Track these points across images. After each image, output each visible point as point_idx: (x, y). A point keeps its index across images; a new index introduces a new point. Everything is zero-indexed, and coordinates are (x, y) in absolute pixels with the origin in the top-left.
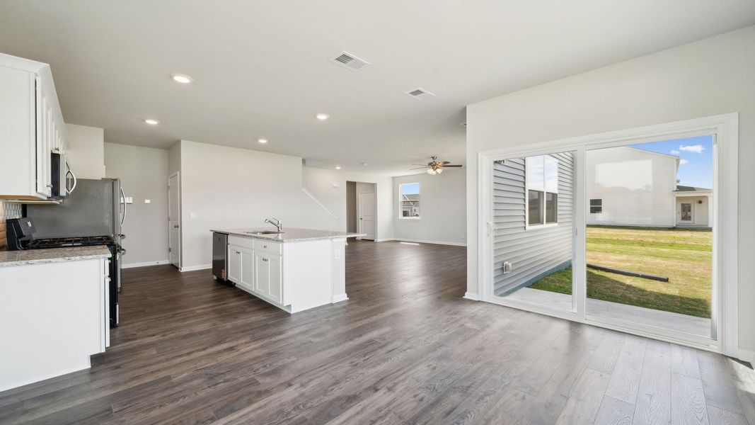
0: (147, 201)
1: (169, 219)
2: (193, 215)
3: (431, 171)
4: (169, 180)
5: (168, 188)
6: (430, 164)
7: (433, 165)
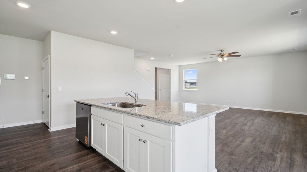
0: (27, 78)
1: (43, 91)
2: (60, 88)
3: (220, 59)
4: (43, 62)
5: (43, 68)
6: (220, 55)
7: (221, 55)
